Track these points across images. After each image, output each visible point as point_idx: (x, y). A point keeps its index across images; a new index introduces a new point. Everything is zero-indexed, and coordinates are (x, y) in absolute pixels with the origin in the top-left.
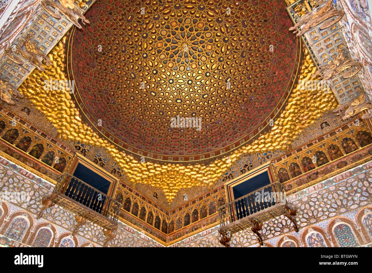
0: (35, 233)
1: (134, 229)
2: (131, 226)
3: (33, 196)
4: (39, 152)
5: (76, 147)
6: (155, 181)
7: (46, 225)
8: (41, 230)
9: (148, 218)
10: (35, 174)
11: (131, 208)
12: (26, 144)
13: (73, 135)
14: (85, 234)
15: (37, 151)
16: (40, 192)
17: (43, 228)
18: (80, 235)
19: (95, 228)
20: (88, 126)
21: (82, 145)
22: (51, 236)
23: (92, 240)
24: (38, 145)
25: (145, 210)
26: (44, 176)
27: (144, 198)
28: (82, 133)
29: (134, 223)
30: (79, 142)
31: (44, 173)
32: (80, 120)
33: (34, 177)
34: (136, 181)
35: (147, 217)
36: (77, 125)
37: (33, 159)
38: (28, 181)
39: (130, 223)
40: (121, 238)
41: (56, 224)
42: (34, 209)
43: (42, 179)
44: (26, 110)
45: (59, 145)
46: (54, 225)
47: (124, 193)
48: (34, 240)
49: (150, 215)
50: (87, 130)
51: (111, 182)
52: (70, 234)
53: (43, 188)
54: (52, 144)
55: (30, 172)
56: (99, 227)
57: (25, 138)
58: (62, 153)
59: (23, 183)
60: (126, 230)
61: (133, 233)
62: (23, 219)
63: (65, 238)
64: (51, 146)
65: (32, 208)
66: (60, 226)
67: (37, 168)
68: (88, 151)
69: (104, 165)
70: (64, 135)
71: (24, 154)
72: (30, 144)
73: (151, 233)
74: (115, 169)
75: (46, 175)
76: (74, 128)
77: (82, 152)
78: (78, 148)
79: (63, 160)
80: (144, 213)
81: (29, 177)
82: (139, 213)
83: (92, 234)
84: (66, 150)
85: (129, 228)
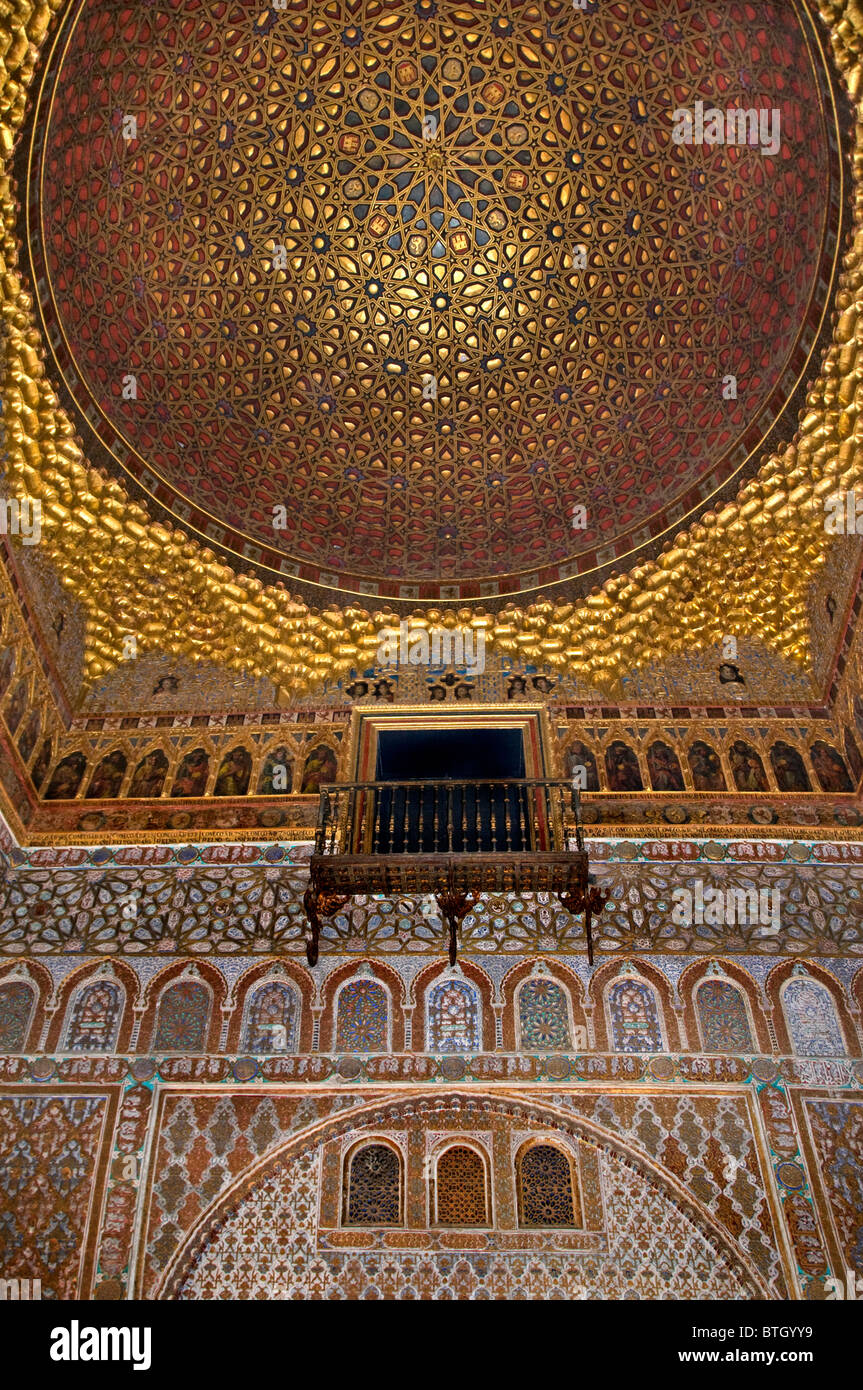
0: (329, 1008)
1: (693, 840)
2: (674, 835)
3: (275, 905)
4: (240, 774)
5: (351, 692)
6: (692, 625)
7: (351, 970)
8: (344, 991)
9: (736, 772)
10: (254, 839)
11: (644, 772)
12: (196, 775)
13: (320, 665)
14: (500, 944)
15: (234, 775)
16: (293, 884)
17: (345, 983)
18: (485, 953)
19: (532, 907)
20: (342, 608)
21: (369, 674)
22: (384, 997)
23: (537, 950)
24: (230, 757)
25: (709, 751)
26: (282, 831)
27: (680, 712)
28: (342, 641)
29: (681, 817)
30: (352, 673)
31: (277, 825)
32: (303, 608)
33: (255, 850)
34: (613, 670)
35: (727, 772)
36: (307, 629)
37: (230, 801)
38: (242, 871)
39: (662, 827)
40: (652, 894)
41: (381, 953)
42: (296, 939)
43: (281, 844)
44: (167, 683)
45: (288, 719)
46: (379, 960)
47: (587, 735)
48: (335, 1033)
49: (738, 758)
50: (348, 621)
51: (521, 725)
52: (444, 964)
53: (297, 868)
54: (269, 728)
55: (240, 844)
56: (543, 897)
57: (188, 759)
58: (309, 737)
59: (231, 882)
60: (659, 856)
61: (693, 856)
62: (275, 984)
63: (433, 984)
64: (267, 736)
65: (288, 941)
66: (399, 953)
67: (253, 821)
68: (396, 677)
69: (472, 687)
70: (296, 683)
71: (200, 802)
72: (206, 766)
73: (775, 820)
74: (518, 678)
75: (288, 826)
76: (305, 643)
77: (377, 694)
78: (359, 690)
79: (322, 754)
80: (708, 762)
81: (241, 858)
82: (685, 771)
83: (528, 931)
84: (318, 719)
85: (670, 846)
